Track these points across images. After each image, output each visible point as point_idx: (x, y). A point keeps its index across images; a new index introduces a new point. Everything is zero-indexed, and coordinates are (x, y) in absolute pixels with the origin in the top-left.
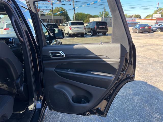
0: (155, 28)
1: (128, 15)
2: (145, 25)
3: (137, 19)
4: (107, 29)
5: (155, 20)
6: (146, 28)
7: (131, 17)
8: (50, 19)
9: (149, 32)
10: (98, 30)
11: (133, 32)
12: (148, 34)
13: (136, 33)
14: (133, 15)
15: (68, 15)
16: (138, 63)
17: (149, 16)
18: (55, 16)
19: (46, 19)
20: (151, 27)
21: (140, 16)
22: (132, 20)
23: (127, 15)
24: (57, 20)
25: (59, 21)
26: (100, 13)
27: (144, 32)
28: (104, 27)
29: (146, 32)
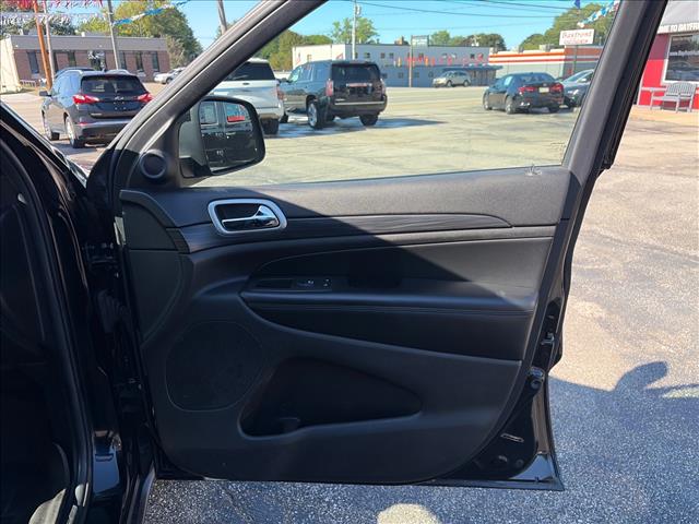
0: (576, 92)
1: (451, 36)
2: (536, 78)
3: (491, 54)
4: (383, 98)
5: (563, 57)
6: (542, 90)
7: (466, 42)
8: (105, 52)
9: (554, 109)
10: (340, 103)
11: (490, 109)
12: (551, 118)
13: (504, 111)
14: (472, 37)
15: (191, 34)
16: (581, 272)
17: (533, 41)
18: (130, 35)
19: (86, 52)
20: (561, 86)
21: (502, 41)
22: (472, 56)
23: (448, 35)
24: (141, 53)
25: (147, 61)
26: (337, 24)
27: (536, 110)
28: (366, 89)
29: (541, 107)
